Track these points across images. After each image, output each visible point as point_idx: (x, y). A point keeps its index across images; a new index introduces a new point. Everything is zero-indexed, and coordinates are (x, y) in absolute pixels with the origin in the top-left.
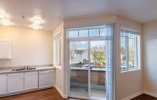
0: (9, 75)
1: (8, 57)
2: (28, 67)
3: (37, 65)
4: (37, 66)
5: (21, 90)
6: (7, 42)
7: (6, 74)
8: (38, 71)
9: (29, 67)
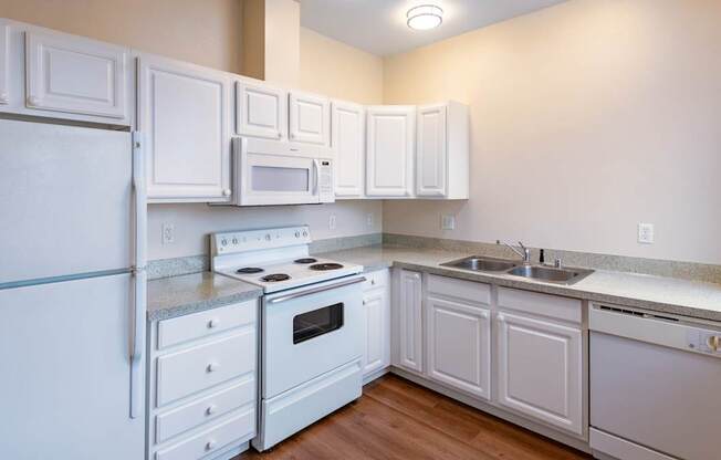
0: (435, 284)
1: (442, 191)
2: (542, 259)
3: (613, 257)
4: (613, 263)
5: (477, 390)
6: (438, 112)
7: (417, 275)
8: (584, 300)
9: (549, 262)
